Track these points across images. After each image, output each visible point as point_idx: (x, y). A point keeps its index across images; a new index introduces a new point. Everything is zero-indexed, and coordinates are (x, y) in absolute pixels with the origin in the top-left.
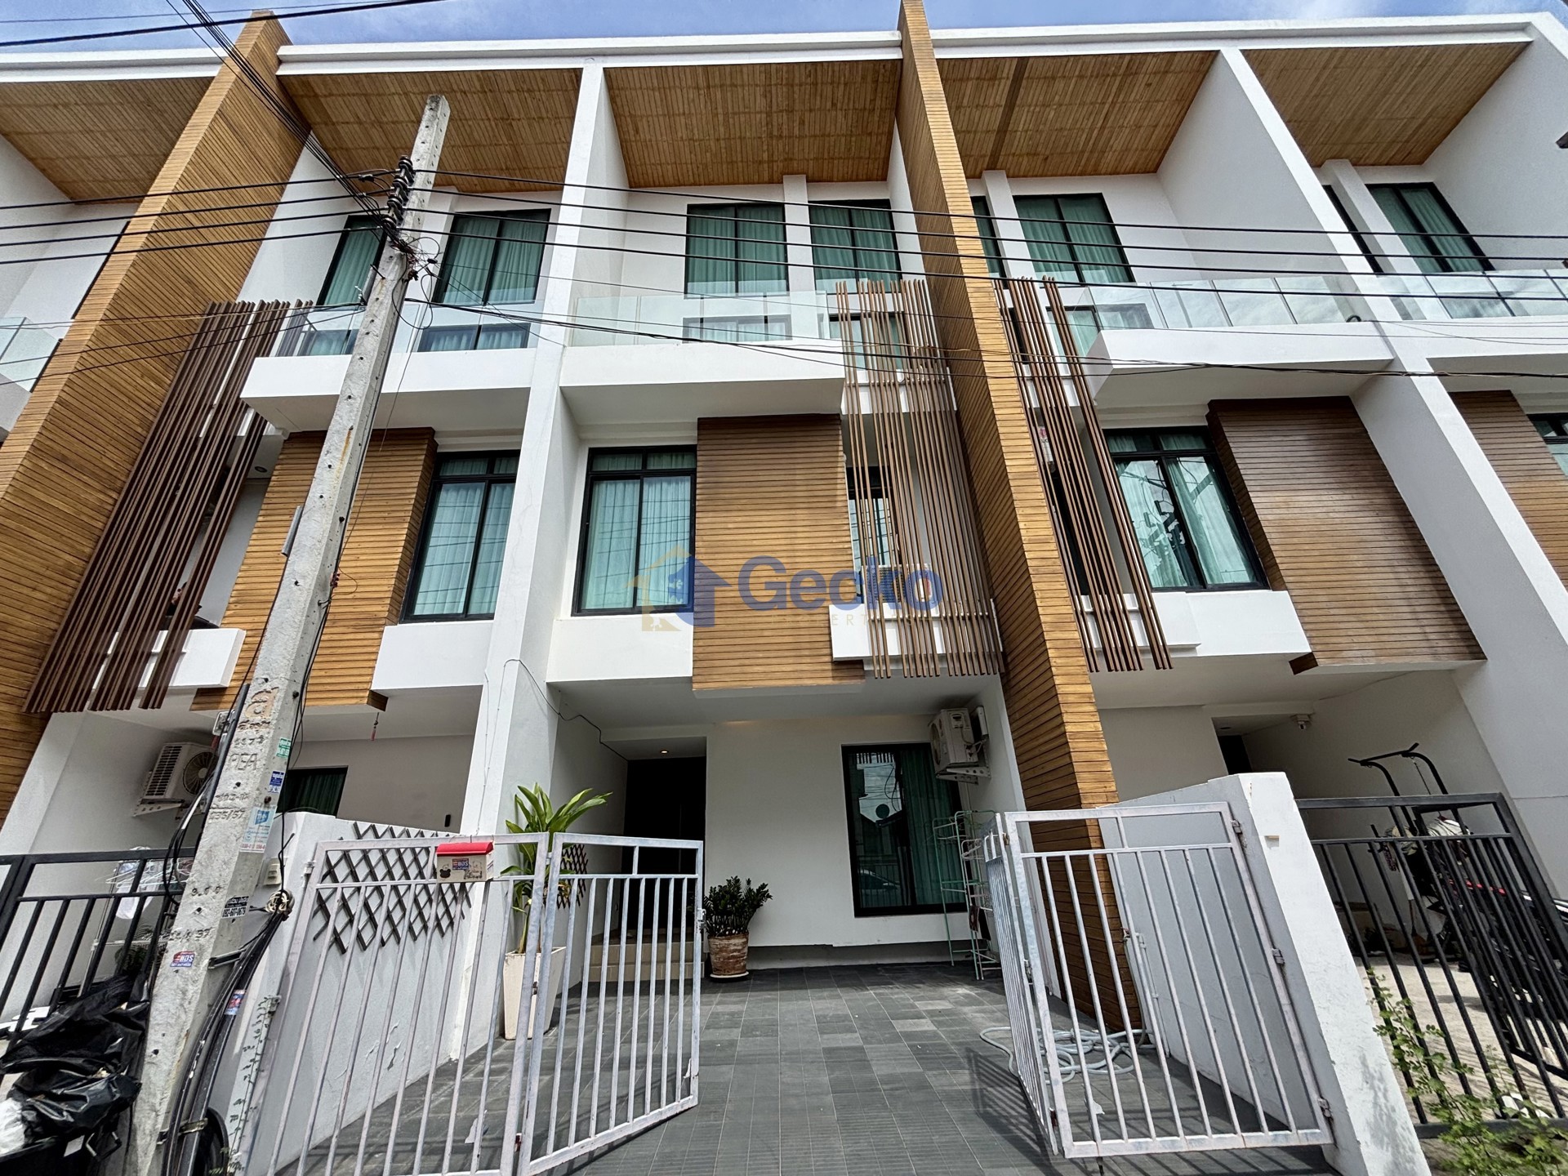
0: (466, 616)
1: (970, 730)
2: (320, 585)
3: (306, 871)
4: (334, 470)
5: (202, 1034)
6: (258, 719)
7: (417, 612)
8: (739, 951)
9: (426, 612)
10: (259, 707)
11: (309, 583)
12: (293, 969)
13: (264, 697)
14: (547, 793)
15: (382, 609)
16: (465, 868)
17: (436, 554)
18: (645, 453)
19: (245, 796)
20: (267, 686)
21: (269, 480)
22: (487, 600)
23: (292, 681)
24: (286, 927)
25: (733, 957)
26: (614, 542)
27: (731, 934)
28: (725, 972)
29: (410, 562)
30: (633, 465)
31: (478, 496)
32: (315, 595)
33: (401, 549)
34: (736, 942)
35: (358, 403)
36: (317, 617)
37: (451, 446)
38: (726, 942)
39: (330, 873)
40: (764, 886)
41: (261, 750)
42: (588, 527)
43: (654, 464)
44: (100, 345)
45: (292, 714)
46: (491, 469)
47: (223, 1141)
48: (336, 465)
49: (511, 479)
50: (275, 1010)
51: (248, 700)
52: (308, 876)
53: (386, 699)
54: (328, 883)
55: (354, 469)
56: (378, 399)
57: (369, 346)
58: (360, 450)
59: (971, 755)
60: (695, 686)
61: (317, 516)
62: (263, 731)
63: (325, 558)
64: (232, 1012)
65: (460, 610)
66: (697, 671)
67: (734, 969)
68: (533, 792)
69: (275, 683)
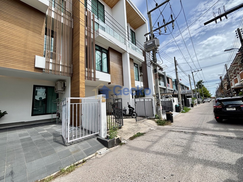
1: (63, 85)
40: (5, 112)
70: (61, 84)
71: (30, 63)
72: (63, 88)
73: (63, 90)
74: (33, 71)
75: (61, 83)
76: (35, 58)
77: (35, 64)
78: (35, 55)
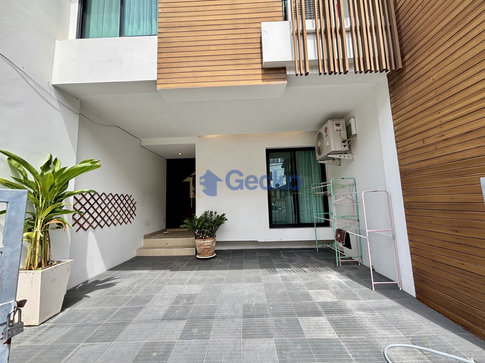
1: (345, 132)
8: (210, 246)
25: (207, 248)
27: (205, 238)
28: (203, 255)
34: (208, 242)
38: (203, 242)
40: (224, 215)
59: (344, 146)
60: (158, 86)
66: (160, 76)
67: (207, 254)
70: (339, 128)
71: (250, 56)
72: (346, 143)
73: (347, 148)
74: (260, 83)
75: (338, 125)
76: (258, 35)
77: (262, 58)
78: (258, 25)
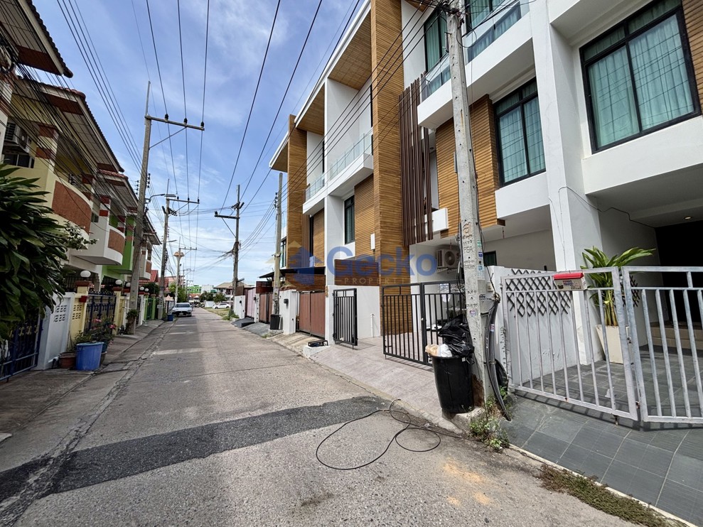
0: (530, 175)
2: (472, 180)
3: (500, 286)
4: (461, 131)
5: (486, 336)
6: (468, 235)
7: (506, 181)
9: (511, 179)
10: (467, 230)
11: (467, 180)
12: (507, 320)
13: (467, 226)
14: (601, 250)
15: (492, 184)
16: (571, 284)
17: (506, 152)
18: (625, 25)
19: (473, 261)
20: (467, 223)
21: (436, 151)
22: (539, 164)
23: (474, 219)
24: (500, 305)
26: (613, 98)
29: (496, 160)
30: (620, 36)
31: (518, 115)
32: (471, 184)
33: (491, 156)
35: (460, 98)
36: (474, 193)
37: (498, 98)
39: (508, 287)
41: (472, 245)
42: (591, 97)
43: (634, 29)
44: (381, 131)
45: (478, 231)
46: (521, 97)
47: (503, 370)
48: (461, 129)
49: (536, 95)
50: (505, 332)
51: (462, 229)
52: (501, 288)
53: (504, 221)
54: (509, 291)
55: (468, 127)
56: (467, 91)
57: (456, 70)
58: (467, 118)
61: (461, 153)
62: (471, 238)
63: (470, 168)
64: (492, 331)
65: (526, 173)
68: (592, 250)
69: (469, 221)
